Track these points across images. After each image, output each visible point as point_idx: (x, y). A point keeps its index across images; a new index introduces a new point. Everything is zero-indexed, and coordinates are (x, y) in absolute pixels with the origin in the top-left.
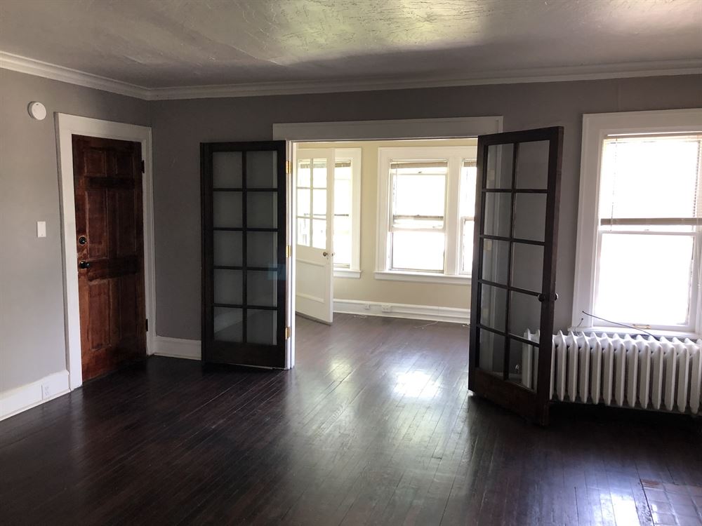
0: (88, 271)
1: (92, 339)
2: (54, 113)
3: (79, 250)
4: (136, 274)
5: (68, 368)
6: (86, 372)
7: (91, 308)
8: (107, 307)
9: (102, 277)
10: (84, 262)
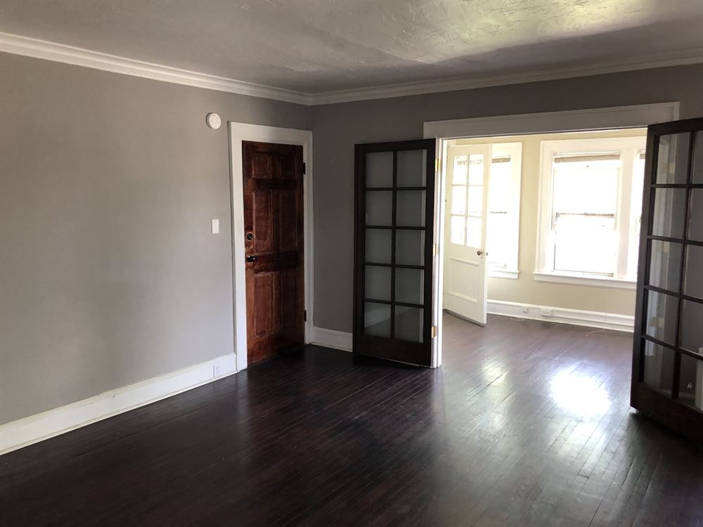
0: (254, 265)
1: (257, 327)
2: (228, 122)
3: (247, 245)
4: (297, 268)
5: (235, 352)
6: (251, 355)
7: (256, 298)
8: (270, 298)
9: (266, 270)
10: (251, 257)
